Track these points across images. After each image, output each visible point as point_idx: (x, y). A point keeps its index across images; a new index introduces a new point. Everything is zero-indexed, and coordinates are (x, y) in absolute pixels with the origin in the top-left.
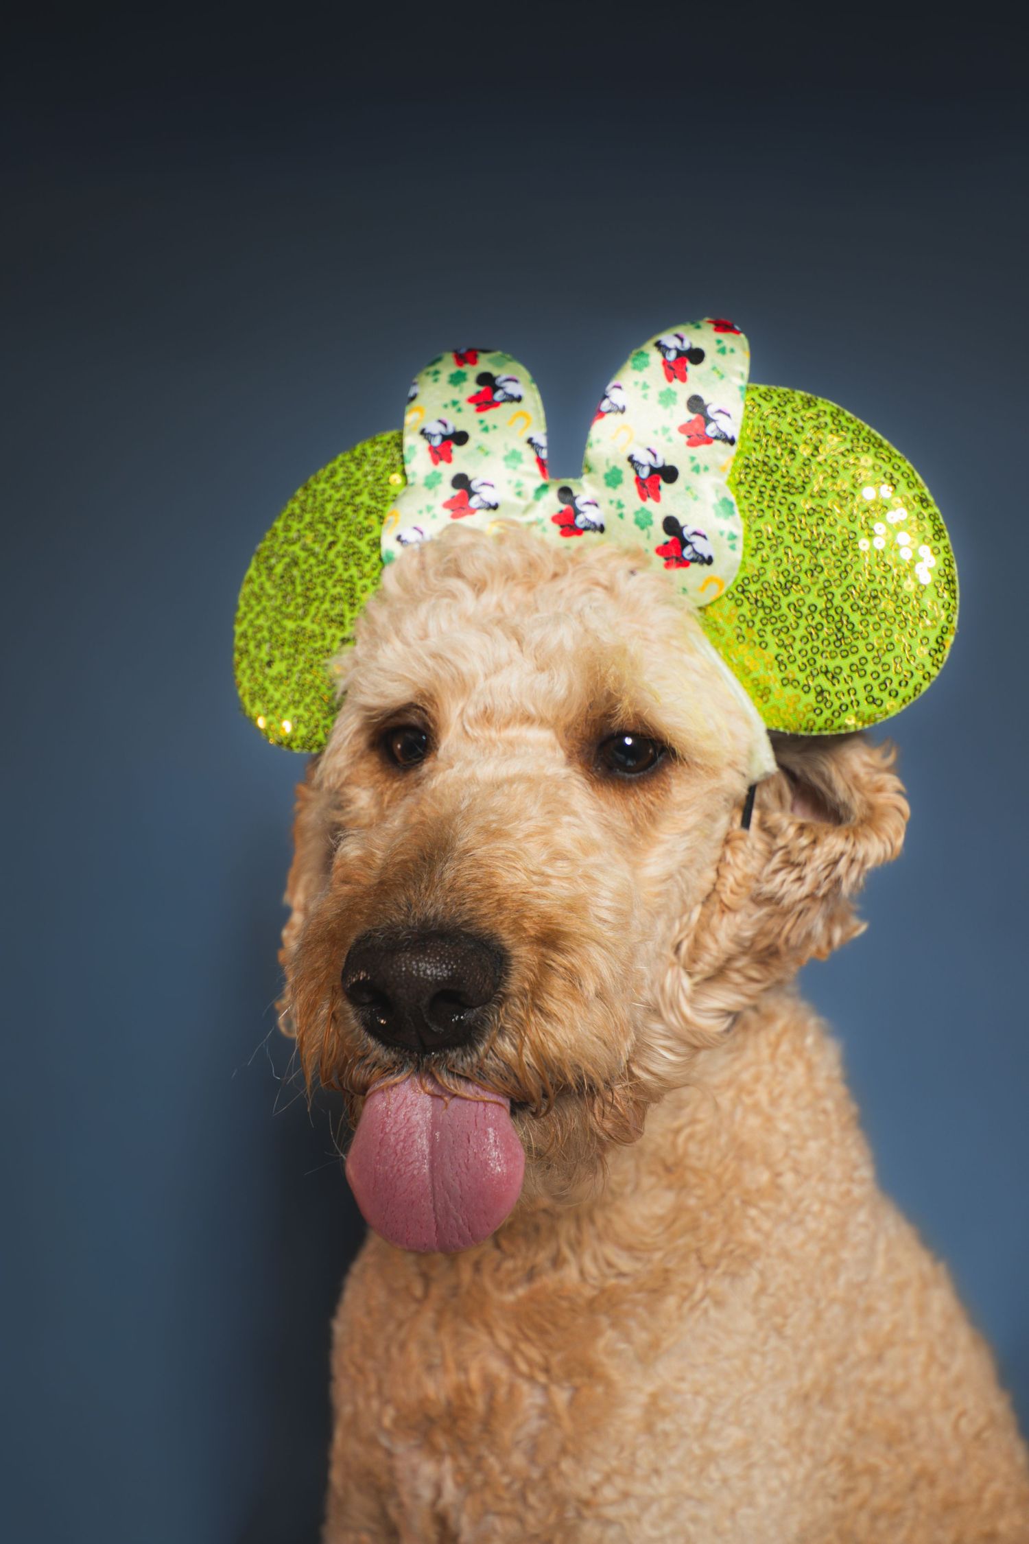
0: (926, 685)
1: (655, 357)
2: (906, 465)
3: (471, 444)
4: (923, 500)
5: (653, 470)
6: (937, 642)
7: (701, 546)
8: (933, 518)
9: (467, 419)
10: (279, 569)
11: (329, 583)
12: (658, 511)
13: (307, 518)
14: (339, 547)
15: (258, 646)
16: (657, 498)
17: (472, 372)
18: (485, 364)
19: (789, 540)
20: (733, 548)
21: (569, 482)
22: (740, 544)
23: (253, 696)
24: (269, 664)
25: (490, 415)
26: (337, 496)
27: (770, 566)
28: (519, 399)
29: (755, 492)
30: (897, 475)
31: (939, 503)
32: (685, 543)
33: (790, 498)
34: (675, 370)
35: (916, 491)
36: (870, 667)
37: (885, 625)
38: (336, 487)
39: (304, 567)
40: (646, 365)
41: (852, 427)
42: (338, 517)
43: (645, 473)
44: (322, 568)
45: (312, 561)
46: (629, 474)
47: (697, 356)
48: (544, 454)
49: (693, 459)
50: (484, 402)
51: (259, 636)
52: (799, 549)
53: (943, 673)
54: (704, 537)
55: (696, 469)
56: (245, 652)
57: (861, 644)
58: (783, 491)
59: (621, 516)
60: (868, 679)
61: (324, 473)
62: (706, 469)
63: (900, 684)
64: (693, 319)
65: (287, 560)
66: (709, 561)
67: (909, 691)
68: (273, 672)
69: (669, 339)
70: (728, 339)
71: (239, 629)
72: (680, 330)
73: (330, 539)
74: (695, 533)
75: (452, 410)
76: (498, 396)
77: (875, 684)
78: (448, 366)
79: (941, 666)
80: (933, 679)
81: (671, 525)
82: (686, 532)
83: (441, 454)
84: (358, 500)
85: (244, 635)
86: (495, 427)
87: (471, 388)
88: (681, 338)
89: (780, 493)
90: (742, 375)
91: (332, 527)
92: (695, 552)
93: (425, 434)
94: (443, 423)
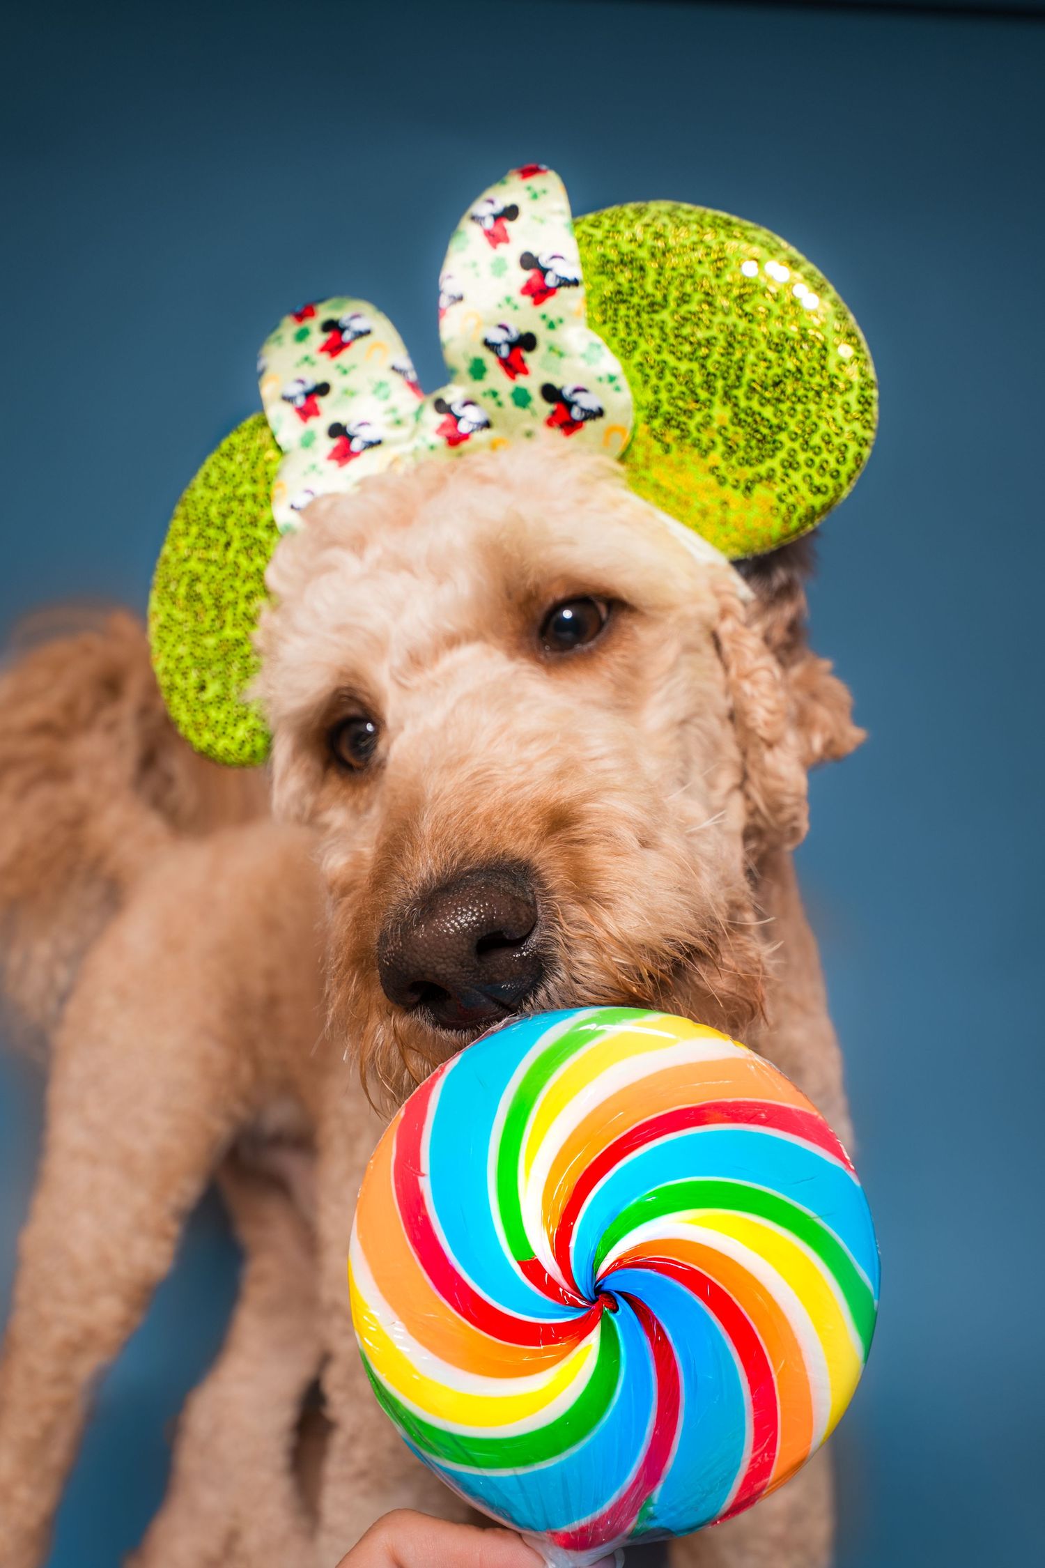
0: (866, 452)
1: (474, 232)
3: (334, 393)
4: (792, 262)
5: (511, 345)
6: (860, 402)
7: (586, 401)
8: (808, 277)
9: (324, 369)
10: (182, 591)
11: (238, 584)
12: (531, 384)
13: (194, 530)
14: (236, 545)
15: (185, 675)
16: (525, 372)
17: (314, 324)
18: (324, 312)
19: (672, 361)
20: (618, 389)
21: (442, 393)
22: (623, 382)
23: (198, 728)
24: (202, 688)
25: (345, 357)
26: (218, 495)
27: (664, 396)
28: (368, 332)
29: (621, 326)
32: (569, 405)
33: (657, 317)
34: (497, 236)
35: (783, 256)
36: (802, 457)
37: (799, 407)
38: (214, 488)
39: (206, 578)
40: (468, 242)
41: (693, 217)
42: (224, 516)
43: (505, 351)
44: (225, 571)
45: (213, 569)
46: (490, 360)
47: (512, 212)
48: (412, 376)
49: (544, 317)
50: (335, 347)
52: (684, 366)
53: (879, 432)
54: (585, 390)
55: (551, 326)
56: (172, 688)
57: (783, 437)
58: (648, 313)
59: (500, 404)
60: (804, 470)
62: (561, 321)
63: (838, 461)
64: (498, 178)
65: (186, 580)
66: (600, 413)
67: (850, 465)
68: (209, 695)
69: (482, 208)
70: (537, 182)
71: (159, 668)
72: (489, 194)
73: (223, 540)
74: (577, 390)
75: (306, 367)
76: (347, 336)
77: (813, 472)
78: (289, 327)
79: (874, 426)
80: (871, 444)
81: (550, 393)
82: (567, 392)
83: (307, 412)
84: (240, 491)
86: (354, 367)
87: (319, 338)
88: (491, 202)
89: (645, 316)
90: (561, 212)
91: (222, 528)
92: (583, 410)
93: (288, 399)
94: (301, 382)
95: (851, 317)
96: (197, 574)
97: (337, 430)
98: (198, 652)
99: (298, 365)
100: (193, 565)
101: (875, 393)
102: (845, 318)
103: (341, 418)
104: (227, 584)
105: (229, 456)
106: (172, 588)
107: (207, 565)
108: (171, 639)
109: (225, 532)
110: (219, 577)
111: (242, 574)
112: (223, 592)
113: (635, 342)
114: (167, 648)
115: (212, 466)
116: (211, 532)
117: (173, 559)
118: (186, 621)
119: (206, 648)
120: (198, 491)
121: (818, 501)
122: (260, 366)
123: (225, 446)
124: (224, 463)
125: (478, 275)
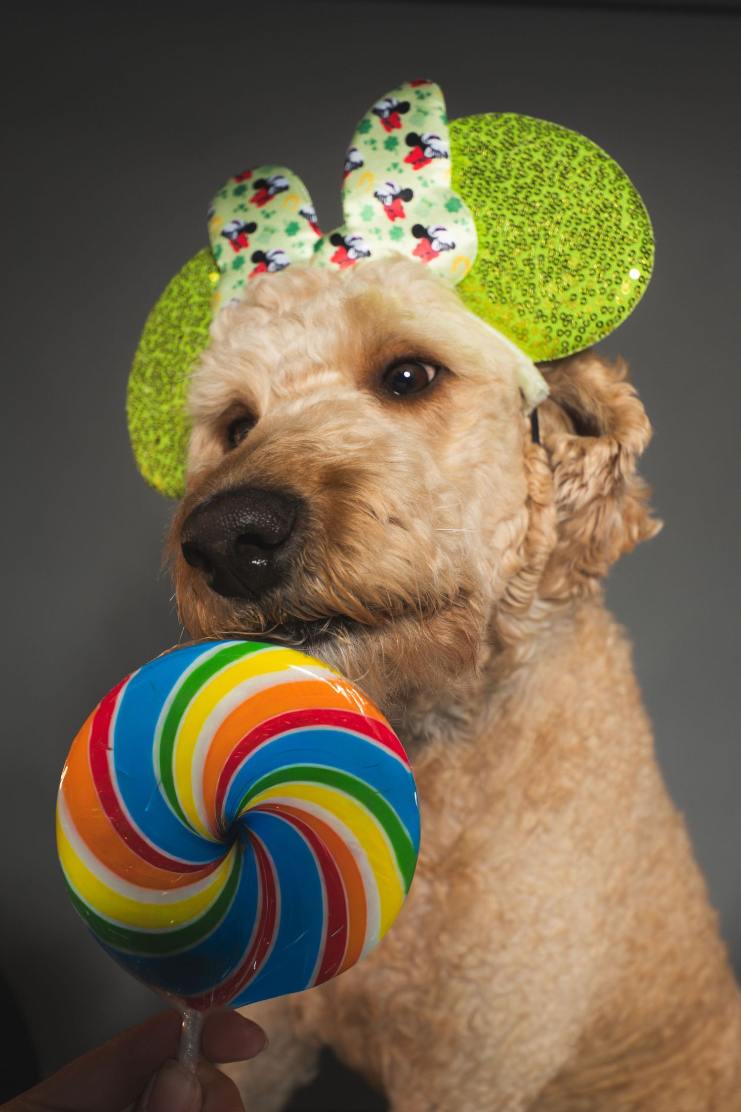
1: (375, 121)
2: (582, 138)
3: (259, 229)
4: (600, 156)
5: (395, 197)
6: (642, 252)
7: (444, 237)
8: (612, 166)
9: (254, 214)
10: (150, 372)
11: (184, 366)
12: (405, 224)
13: (160, 329)
14: (186, 339)
15: (147, 433)
16: (402, 216)
17: (249, 183)
18: (257, 175)
20: (467, 230)
21: (338, 231)
22: (472, 226)
23: (152, 469)
24: (158, 441)
25: (269, 206)
26: (176, 305)
28: (287, 188)
29: (475, 190)
30: (576, 144)
31: (613, 156)
32: (431, 240)
33: (502, 186)
34: (391, 123)
35: (593, 152)
38: (174, 300)
39: (165, 363)
40: (370, 126)
43: (389, 202)
44: (178, 358)
45: (170, 356)
46: (378, 208)
47: (404, 108)
48: (315, 219)
49: (420, 179)
50: (261, 199)
51: (146, 425)
54: (443, 229)
55: (425, 184)
56: (140, 440)
58: (495, 182)
59: (380, 238)
61: (164, 295)
62: (432, 181)
65: (152, 364)
66: (453, 246)
68: (161, 446)
69: (382, 105)
70: (423, 89)
71: (131, 427)
72: (387, 95)
73: (178, 335)
74: (437, 230)
75: (240, 213)
76: (271, 191)
78: (232, 185)
81: (418, 231)
82: (430, 231)
83: (239, 243)
84: (191, 301)
85: (136, 430)
86: (274, 212)
87: (251, 193)
88: (390, 101)
89: (493, 185)
90: (440, 108)
91: (178, 327)
92: (441, 243)
93: (225, 234)
94: (236, 222)
95: (639, 196)
96: (159, 360)
97: (259, 257)
98: (157, 415)
99: (235, 211)
100: (158, 354)
101: (653, 248)
102: (635, 196)
103: (263, 248)
104: (178, 367)
105: (186, 277)
106: (142, 370)
107: (166, 354)
108: (141, 406)
109: (180, 330)
110: (173, 362)
111: (188, 360)
112: (175, 372)
113: (484, 201)
114: (138, 413)
116: (171, 331)
118: (151, 394)
119: (162, 413)
122: (209, 212)
123: (184, 270)
124: (183, 282)
125: (375, 149)
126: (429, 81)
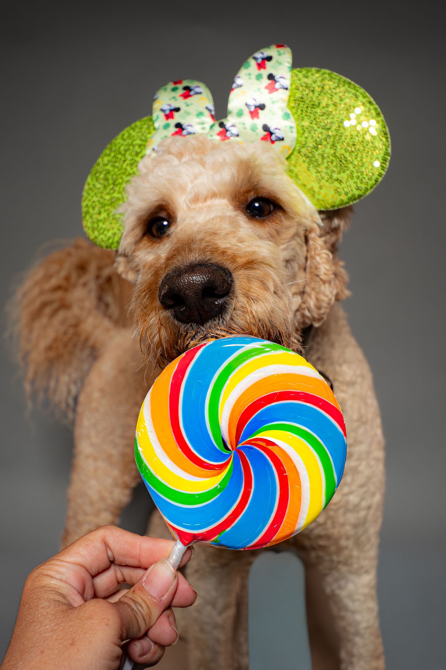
0: (380, 179)
1: (253, 63)
2: (362, 90)
3: (181, 112)
4: (370, 102)
5: (256, 107)
6: (383, 159)
7: (279, 134)
8: (375, 109)
9: (180, 102)
10: (102, 176)
11: (124, 177)
12: (259, 122)
13: (113, 154)
14: (128, 162)
15: (94, 208)
16: (258, 118)
17: (180, 86)
18: (185, 83)
19: (315, 127)
20: (292, 132)
21: (223, 120)
22: (295, 130)
23: (93, 230)
25: (189, 100)
26: (125, 143)
27: (309, 140)
28: (200, 93)
29: (299, 111)
30: (358, 94)
31: (378, 103)
32: (271, 134)
33: (314, 110)
34: (261, 66)
35: (367, 99)
36: (355, 175)
37: (359, 155)
38: (124, 140)
39: (112, 173)
40: (250, 66)
41: (337, 78)
42: (126, 151)
43: (252, 109)
44: (121, 172)
45: (116, 170)
46: (246, 111)
47: (269, 59)
48: (213, 113)
49: (271, 99)
50: (186, 96)
51: (94, 205)
52: (320, 130)
53: (387, 173)
54: (279, 129)
55: (273, 103)
56: (87, 212)
57: (351, 166)
58: (311, 108)
59: (245, 128)
60: (355, 180)
61: (120, 136)
62: (277, 102)
63: (369, 179)
64: (267, 45)
65: (104, 172)
66: (283, 139)
67: (373, 182)
69: (258, 55)
70: (282, 50)
71: (84, 204)
72: (262, 51)
73: (123, 159)
74: (275, 129)
75: (173, 100)
76: (192, 93)
77: (358, 181)
78: (171, 86)
79: (386, 170)
80: (383, 176)
81: (266, 128)
82: (272, 129)
83: (169, 116)
84: (135, 143)
86: (191, 104)
87: (181, 92)
88: (263, 53)
89: (310, 109)
90: (288, 62)
91: (124, 155)
92: (276, 137)
93: (162, 110)
94: (170, 105)
95: (387, 128)
96: (109, 171)
97: (179, 126)
98: (102, 201)
99: (170, 99)
100: (109, 167)
101: (389, 158)
102: (385, 127)
103: (182, 121)
104: (120, 176)
105: (134, 129)
106: (98, 175)
107: (114, 168)
108: (92, 194)
109: (125, 157)
110: (117, 173)
111: (127, 173)
112: (118, 179)
113: (303, 117)
114: (89, 197)
115: (125, 133)
116: (119, 156)
117: (101, 164)
118: (100, 188)
119: (105, 200)
120: (118, 140)
121: (357, 193)
122: (155, 97)
123: (133, 125)
124: (131, 132)
125: (250, 79)
126: (286, 46)
